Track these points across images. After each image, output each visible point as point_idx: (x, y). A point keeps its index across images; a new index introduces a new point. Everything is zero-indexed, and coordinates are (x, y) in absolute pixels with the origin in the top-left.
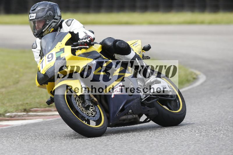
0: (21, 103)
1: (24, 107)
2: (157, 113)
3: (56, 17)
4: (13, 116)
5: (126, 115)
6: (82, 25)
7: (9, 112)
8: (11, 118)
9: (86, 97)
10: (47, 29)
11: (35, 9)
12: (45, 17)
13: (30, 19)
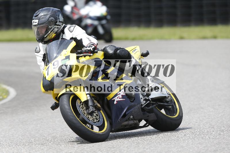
2: (156, 118)
5: (128, 121)
9: (90, 103)
10: (49, 35)
11: (37, 15)
12: (47, 24)
13: (33, 24)
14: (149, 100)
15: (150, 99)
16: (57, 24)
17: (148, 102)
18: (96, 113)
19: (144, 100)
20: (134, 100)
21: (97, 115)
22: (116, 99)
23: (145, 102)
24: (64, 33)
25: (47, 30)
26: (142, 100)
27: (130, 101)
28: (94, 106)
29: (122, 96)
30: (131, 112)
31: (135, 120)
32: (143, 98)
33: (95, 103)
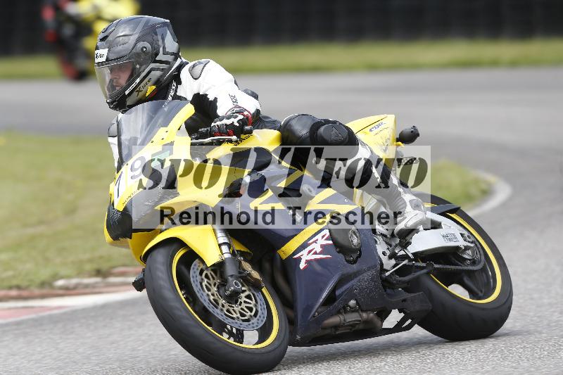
0: (87, 256)
1: (95, 266)
2: (431, 305)
3: (161, 57)
4: (71, 286)
5: (341, 313)
6: (230, 76)
7: (62, 278)
8: (68, 291)
9: (230, 270)
10: (138, 89)
11: (106, 37)
12: (129, 59)
13: (97, 61)
14: (406, 256)
15: (411, 255)
16: (157, 58)
17: (404, 263)
18: (245, 291)
19: (390, 258)
20: (357, 258)
21: (248, 297)
22: (305, 256)
23: (393, 262)
24: (179, 82)
25: (131, 76)
26: (385, 259)
27: (348, 261)
28: (241, 277)
29: (322, 246)
30: (351, 289)
31: (362, 311)
32: (388, 253)
33: (244, 270)
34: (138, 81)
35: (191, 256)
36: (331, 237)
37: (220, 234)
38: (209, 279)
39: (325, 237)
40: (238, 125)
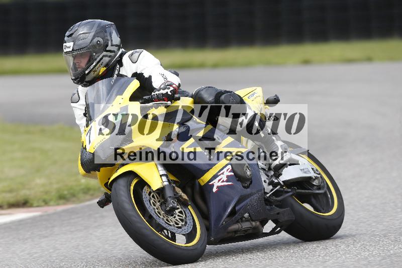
2: (294, 217)
3: (109, 48)
5: (240, 223)
9: (169, 193)
10: (94, 70)
11: (72, 34)
12: (89, 49)
13: (65, 51)
14: (279, 183)
15: (281, 183)
16: (107, 49)
17: (277, 188)
18: (179, 208)
19: (269, 184)
20: (250, 184)
21: (180, 212)
22: (216, 183)
23: (271, 187)
24: (121, 65)
26: (265, 185)
27: (243, 187)
28: (176, 198)
29: (227, 176)
30: (246, 206)
31: (253, 221)
32: (267, 181)
33: (177, 193)
34: (94, 64)
35: (142, 184)
36: (233, 170)
37: (160, 168)
38: (155, 198)
39: (229, 170)
40: (171, 94)
